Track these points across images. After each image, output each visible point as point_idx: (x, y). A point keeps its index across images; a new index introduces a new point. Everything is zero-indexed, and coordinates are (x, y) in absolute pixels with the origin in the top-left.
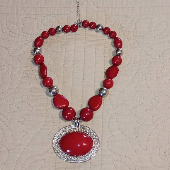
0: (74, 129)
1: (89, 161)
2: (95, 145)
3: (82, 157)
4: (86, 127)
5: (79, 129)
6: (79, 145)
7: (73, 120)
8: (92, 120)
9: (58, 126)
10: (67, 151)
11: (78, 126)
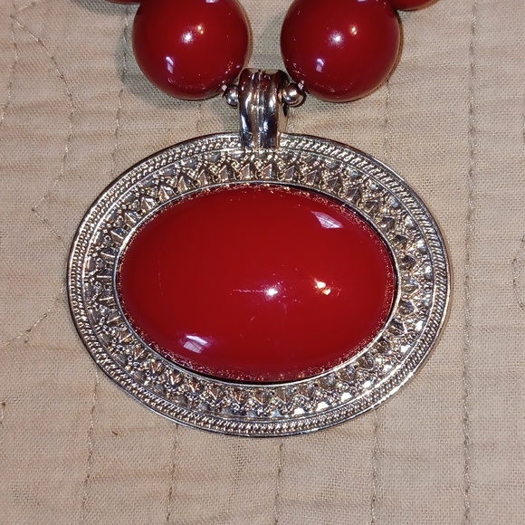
0: (236, 166)
1: (366, 422)
2: (412, 288)
3: (302, 389)
4: (337, 144)
5: (275, 168)
6: (272, 292)
7: (230, 87)
8: (379, 94)
9: (106, 148)
10: (188, 346)
11: (270, 140)
